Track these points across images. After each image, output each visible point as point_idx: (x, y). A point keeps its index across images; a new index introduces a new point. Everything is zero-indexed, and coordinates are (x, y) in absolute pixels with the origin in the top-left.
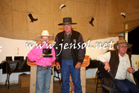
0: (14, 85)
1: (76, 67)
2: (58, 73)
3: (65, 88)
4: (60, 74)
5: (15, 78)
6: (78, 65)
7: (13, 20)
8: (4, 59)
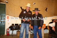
0: (15, 35)
3: (35, 37)
8: (11, 25)
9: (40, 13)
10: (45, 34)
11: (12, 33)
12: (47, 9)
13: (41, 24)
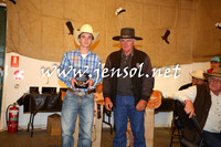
1: (138, 107)
2: (109, 116)
4: (112, 118)
5: (42, 120)
6: (141, 104)
7: (42, 31)
9: (142, 46)
10: (156, 130)
11: (31, 123)
12: (168, 33)
13: (144, 89)
